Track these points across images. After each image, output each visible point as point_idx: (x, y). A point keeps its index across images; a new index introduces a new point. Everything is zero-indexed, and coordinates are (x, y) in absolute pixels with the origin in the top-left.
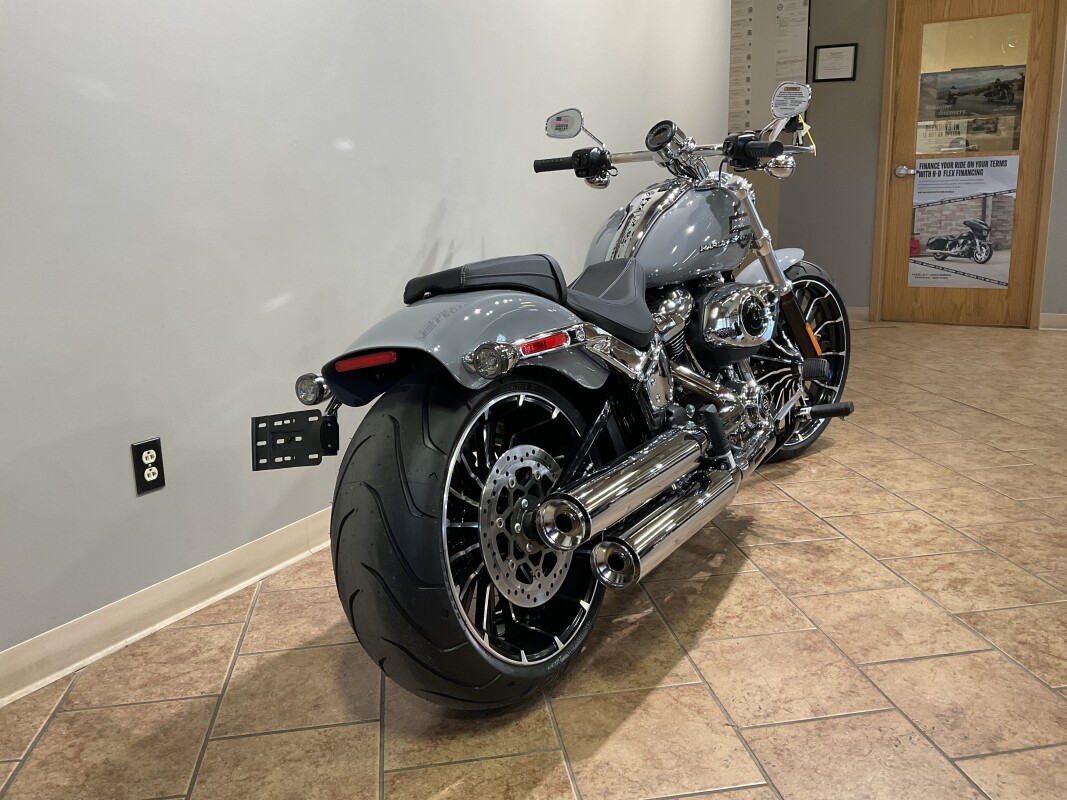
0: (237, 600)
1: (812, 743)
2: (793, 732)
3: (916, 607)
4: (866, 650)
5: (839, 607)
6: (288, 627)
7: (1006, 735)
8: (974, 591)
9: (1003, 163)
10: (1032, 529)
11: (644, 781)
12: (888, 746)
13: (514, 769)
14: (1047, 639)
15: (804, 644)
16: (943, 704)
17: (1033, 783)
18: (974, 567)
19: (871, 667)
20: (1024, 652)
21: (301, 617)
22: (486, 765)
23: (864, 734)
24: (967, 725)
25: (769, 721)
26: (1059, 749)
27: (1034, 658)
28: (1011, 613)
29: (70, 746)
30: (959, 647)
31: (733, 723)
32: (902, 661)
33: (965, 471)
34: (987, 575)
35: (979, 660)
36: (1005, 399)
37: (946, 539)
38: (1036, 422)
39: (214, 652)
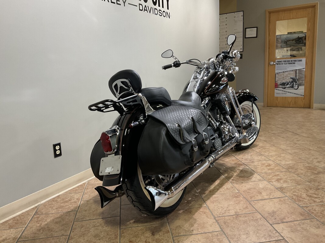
0: (81, 187)
1: (234, 221)
2: (229, 218)
3: (267, 186)
4: (252, 197)
5: (245, 186)
6: (95, 193)
7: (286, 218)
8: (283, 182)
9: (301, 61)
10: (301, 165)
12: (254, 221)
13: (155, 228)
14: (301, 194)
15: (235, 196)
16: (271, 211)
17: (291, 230)
18: (284, 175)
19: (252, 202)
20: (294, 197)
23: (248, 218)
24: (276, 216)
25: (223, 215)
26: (300, 221)
27: (297, 199)
28: (292, 187)
30: (277, 196)
31: (214, 216)
32: (261, 200)
33: (286, 149)
34: (287, 177)
35: (282, 199)
36: (300, 129)
37: (277, 168)
38: (308, 135)
39: (75, 200)
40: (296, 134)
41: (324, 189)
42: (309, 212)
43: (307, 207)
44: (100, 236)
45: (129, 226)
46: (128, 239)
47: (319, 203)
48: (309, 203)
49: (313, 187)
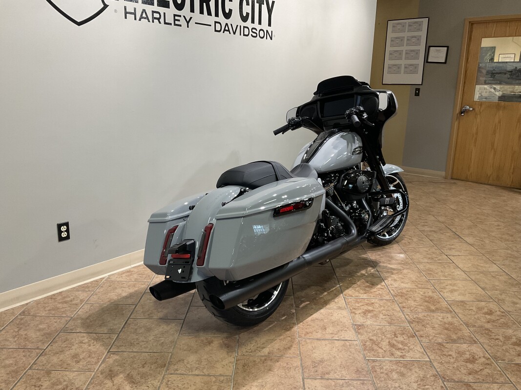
0: (96, 283)
1: (259, 364)
2: (255, 360)
4: (308, 333)
6: (107, 295)
7: (332, 372)
10: (421, 292)
11: (191, 368)
12: (285, 370)
13: (151, 357)
14: (382, 340)
16: (318, 359)
18: (381, 306)
19: (304, 340)
20: (368, 343)
21: (113, 292)
22: (143, 354)
23: (280, 364)
24: (321, 367)
25: (250, 354)
26: (347, 381)
27: (370, 346)
28: (378, 327)
29: (18, 328)
30: (344, 338)
31: (237, 353)
32: (318, 339)
33: (417, 262)
34: (383, 310)
35: (348, 344)
36: (471, 228)
37: (380, 292)
38: (474, 241)
39: (79, 301)
40: (457, 237)
41: (422, 337)
42: (372, 369)
43: (374, 361)
44: (79, 356)
45: (122, 350)
46: (109, 368)
48: (381, 356)
49: (409, 332)
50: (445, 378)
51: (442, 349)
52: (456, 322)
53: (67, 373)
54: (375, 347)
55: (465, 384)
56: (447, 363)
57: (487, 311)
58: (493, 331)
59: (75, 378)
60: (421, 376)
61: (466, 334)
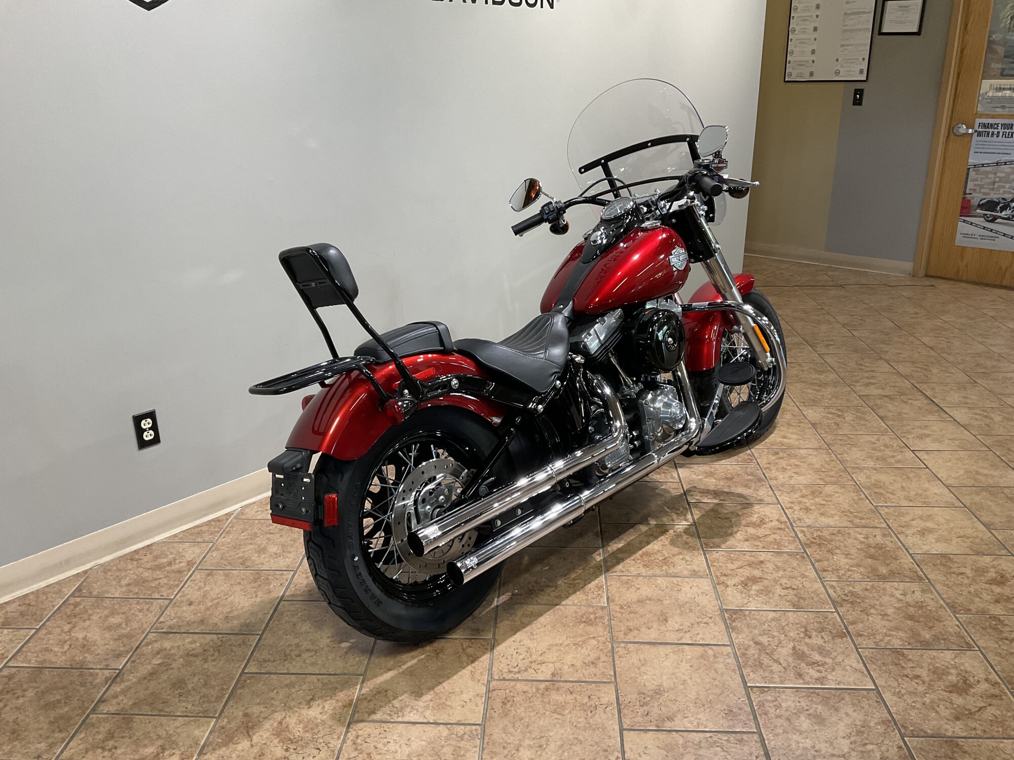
0: (217, 524)
1: (534, 699)
2: (526, 688)
3: (699, 598)
4: (630, 630)
5: (639, 589)
6: (238, 551)
7: (679, 716)
10: (860, 537)
11: (402, 708)
12: (585, 711)
14: (780, 643)
15: (587, 618)
16: (651, 686)
18: (778, 568)
19: (623, 645)
20: (751, 651)
21: (251, 544)
22: (309, 678)
23: (575, 698)
24: (656, 704)
25: (516, 676)
26: (708, 735)
27: (755, 658)
28: (771, 615)
29: (69, 623)
30: (703, 639)
31: (491, 674)
32: (651, 643)
33: (854, 468)
34: (782, 577)
35: (710, 652)
36: (965, 388)
37: (777, 537)
38: (971, 418)
39: (183, 564)
40: (936, 408)
41: (861, 635)
42: (759, 708)
43: (764, 690)
44: (186, 684)
45: (267, 669)
46: (243, 708)
47: (809, 684)
48: (778, 680)
49: (834, 624)
50: (905, 728)
51: (901, 662)
52: (931, 603)
53: (164, 720)
54: (766, 661)
55: (946, 742)
56: (910, 693)
57: (994, 575)
58: (1006, 622)
59: (178, 731)
60: (858, 723)
61: (950, 630)
